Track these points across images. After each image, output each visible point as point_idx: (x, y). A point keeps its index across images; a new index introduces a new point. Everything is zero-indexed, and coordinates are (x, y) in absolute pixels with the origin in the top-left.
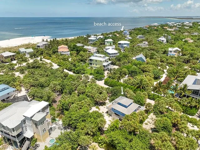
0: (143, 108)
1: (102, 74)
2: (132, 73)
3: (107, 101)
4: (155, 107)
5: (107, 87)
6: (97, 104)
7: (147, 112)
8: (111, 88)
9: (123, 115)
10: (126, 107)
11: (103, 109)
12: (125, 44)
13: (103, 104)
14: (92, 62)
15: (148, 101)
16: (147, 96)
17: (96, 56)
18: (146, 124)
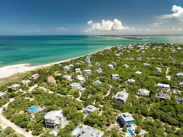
0: (98, 109)
1: (78, 94)
2: (93, 93)
3: (83, 108)
4: (103, 108)
5: (82, 101)
6: (78, 109)
7: (100, 110)
8: (84, 101)
9: (91, 112)
10: (91, 109)
11: (82, 111)
12: (88, 72)
13: (81, 109)
14: (72, 87)
15: (101, 105)
16: (100, 104)
17: (74, 84)
18: (100, 115)
